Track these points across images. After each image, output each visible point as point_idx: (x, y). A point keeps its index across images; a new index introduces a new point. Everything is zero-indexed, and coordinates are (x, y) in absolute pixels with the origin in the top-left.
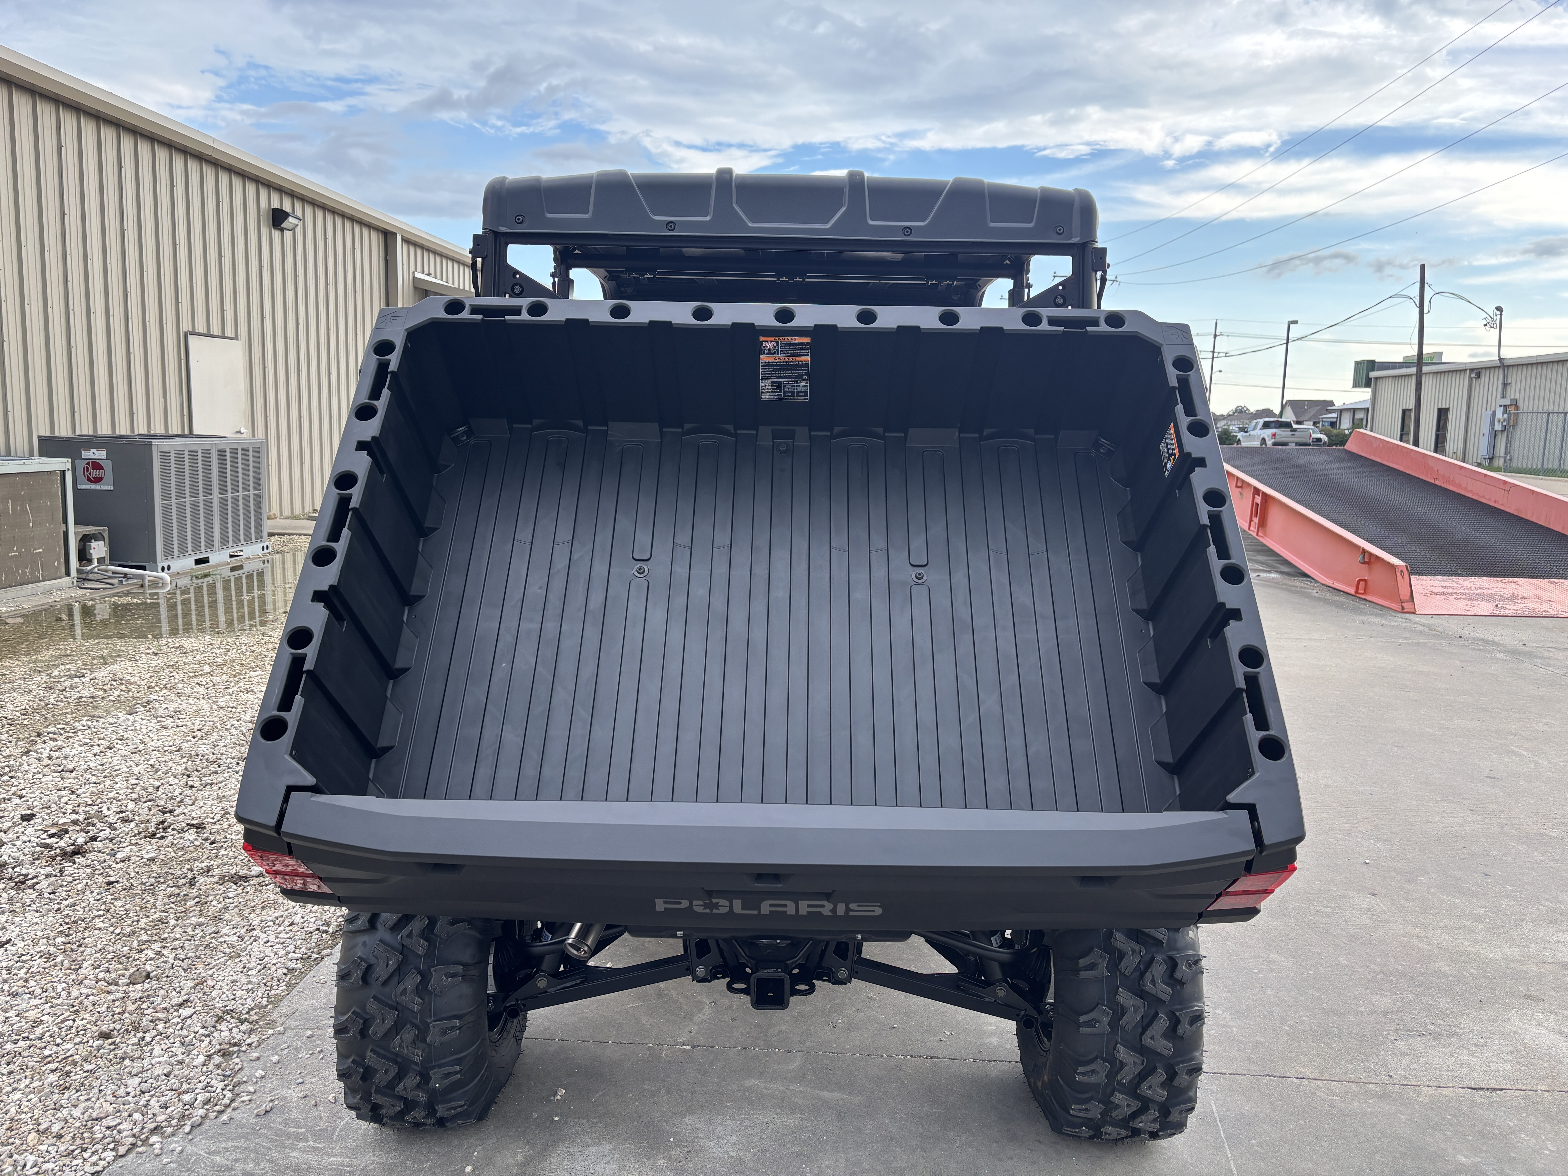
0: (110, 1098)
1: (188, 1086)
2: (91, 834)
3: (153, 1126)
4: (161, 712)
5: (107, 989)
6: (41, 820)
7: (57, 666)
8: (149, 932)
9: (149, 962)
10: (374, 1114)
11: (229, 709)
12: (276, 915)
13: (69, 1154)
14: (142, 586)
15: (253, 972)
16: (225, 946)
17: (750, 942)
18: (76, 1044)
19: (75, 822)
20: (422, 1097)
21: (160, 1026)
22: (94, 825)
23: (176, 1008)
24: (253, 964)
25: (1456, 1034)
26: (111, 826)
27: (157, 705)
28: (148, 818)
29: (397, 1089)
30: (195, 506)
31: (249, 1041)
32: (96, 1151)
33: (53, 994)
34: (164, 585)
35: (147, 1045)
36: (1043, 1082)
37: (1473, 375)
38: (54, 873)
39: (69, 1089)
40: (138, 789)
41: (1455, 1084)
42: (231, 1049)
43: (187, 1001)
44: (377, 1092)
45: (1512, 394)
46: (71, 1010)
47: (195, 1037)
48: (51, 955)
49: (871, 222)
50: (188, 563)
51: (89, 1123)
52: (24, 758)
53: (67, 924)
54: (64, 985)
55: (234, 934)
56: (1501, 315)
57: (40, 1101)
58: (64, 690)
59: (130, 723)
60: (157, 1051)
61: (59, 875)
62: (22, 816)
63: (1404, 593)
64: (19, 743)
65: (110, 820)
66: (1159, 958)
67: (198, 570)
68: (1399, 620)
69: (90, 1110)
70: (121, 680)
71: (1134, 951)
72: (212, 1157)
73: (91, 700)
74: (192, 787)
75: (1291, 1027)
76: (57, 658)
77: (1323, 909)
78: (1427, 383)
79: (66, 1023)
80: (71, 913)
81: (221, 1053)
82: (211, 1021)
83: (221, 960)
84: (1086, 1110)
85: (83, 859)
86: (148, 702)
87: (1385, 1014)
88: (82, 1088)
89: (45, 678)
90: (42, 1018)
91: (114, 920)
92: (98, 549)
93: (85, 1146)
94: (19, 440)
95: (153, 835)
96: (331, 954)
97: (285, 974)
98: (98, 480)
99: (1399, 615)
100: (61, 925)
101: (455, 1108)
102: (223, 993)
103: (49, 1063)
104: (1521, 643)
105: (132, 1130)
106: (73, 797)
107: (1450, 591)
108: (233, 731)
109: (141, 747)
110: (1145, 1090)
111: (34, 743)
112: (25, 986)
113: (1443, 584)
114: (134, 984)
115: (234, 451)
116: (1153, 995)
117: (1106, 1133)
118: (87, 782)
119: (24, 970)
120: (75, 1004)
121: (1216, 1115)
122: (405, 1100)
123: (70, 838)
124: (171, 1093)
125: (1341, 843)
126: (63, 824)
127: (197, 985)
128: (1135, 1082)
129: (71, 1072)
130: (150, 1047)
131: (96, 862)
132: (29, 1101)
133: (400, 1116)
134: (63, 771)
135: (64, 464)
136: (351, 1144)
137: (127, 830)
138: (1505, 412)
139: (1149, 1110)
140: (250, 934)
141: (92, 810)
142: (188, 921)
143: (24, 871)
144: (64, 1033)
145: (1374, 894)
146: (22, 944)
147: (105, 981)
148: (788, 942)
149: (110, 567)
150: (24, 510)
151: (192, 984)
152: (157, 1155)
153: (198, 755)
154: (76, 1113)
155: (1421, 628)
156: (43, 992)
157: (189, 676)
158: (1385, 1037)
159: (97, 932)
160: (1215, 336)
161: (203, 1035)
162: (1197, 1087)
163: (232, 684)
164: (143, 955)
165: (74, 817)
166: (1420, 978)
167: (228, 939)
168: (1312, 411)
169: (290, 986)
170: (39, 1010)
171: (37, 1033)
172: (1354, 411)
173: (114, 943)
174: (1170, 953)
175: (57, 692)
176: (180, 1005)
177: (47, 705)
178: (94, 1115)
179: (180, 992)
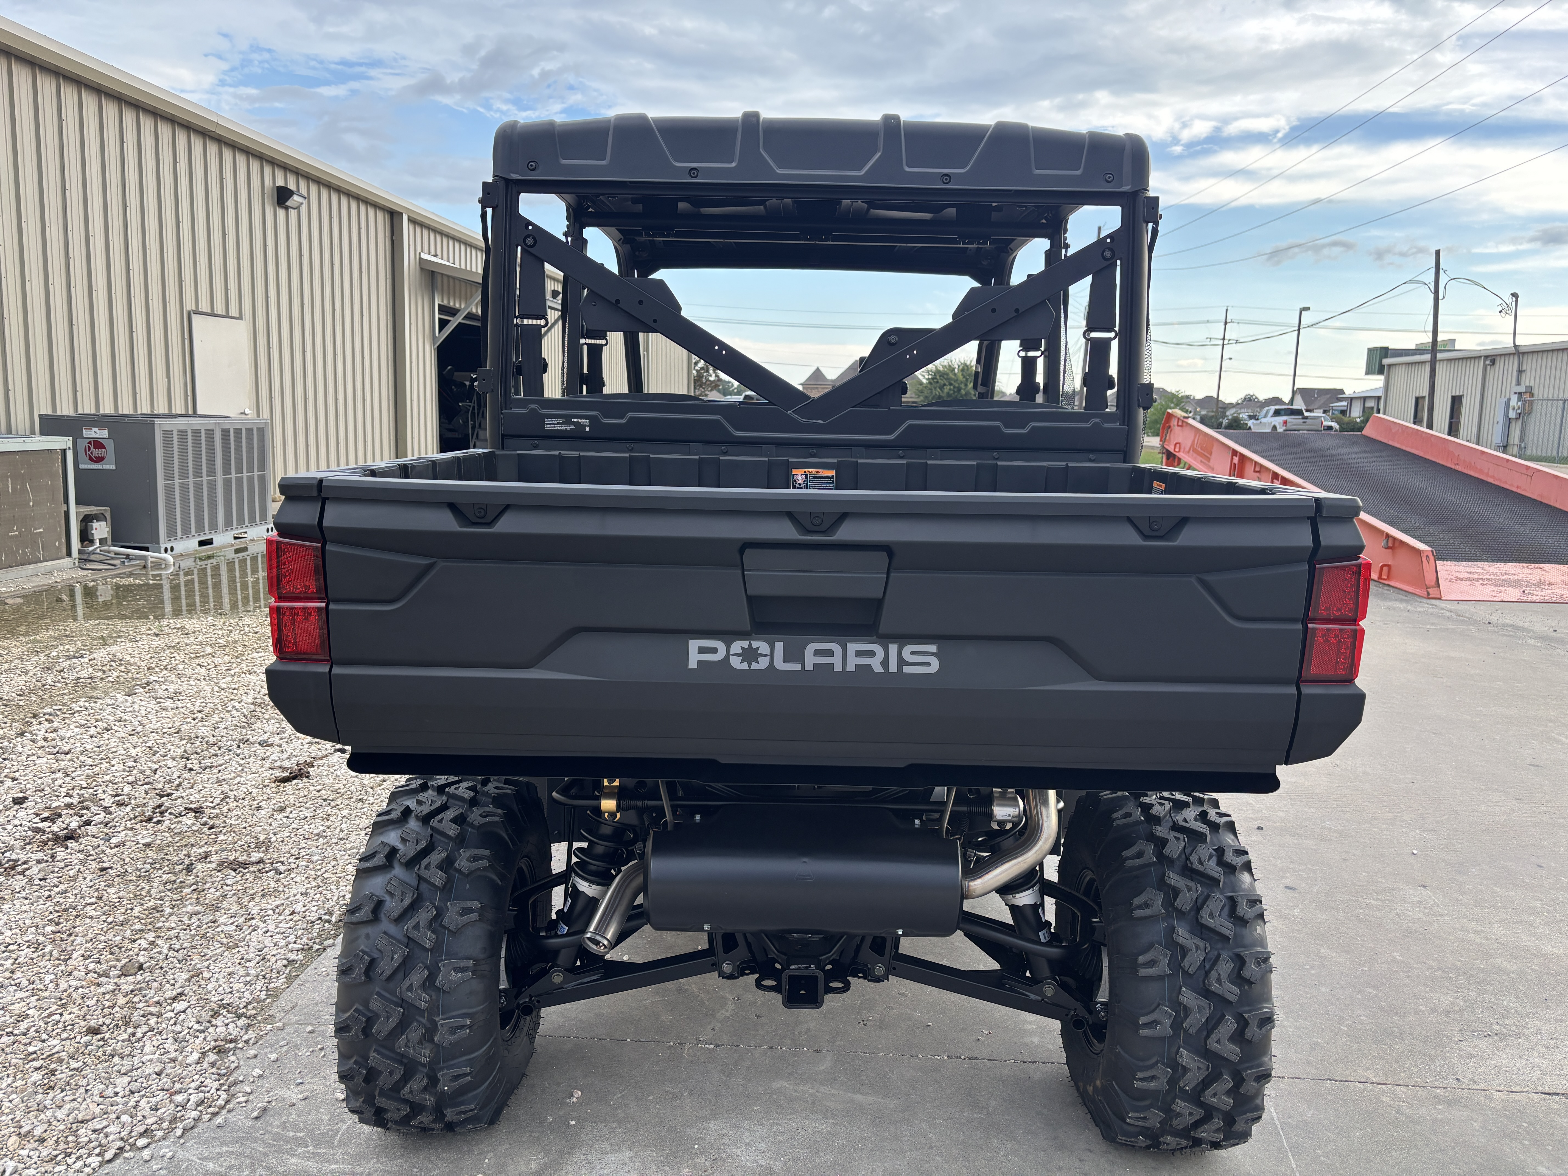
0: (97, 1099)
1: (181, 1086)
2: (84, 819)
3: (142, 1129)
4: (161, 693)
5: (97, 981)
6: (33, 803)
7: (56, 647)
8: (143, 921)
9: (142, 953)
10: (378, 1119)
11: (231, 691)
12: (277, 903)
13: (52, 1160)
14: (145, 567)
15: (252, 964)
16: (223, 935)
17: (779, 937)
18: (63, 1040)
19: (69, 806)
20: (429, 1100)
21: (153, 1021)
22: (88, 809)
23: (169, 1001)
24: (252, 955)
25: (1524, 1034)
26: (106, 810)
27: (157, 686)
28: (145, 801)
29: (402, 1092)
30: (198, 486)
31: (246, 1037)
32: (81, 1156)
33: (40, 986)
34: (167, 566)
35: (138, 1041)
36: (1095, 1087)
37: (1488, 362)
38: (45, 858)
39: (53, 1089)
40: (135, 772)
41: (1527, 1089)
42: (227, 1046)
43: (181, 994)
44: (381, 1095)
45: (1527, 381)
46: (59, 1003)
47: (188, 1033)
48: (39, 944)
49: (907, 169)
50: (192, 544)
51: (74, 1126)
52: (19, 739)
53: (58, 912)
54: (53, 977)
55: (232, 923)
56: (1517, 301)
57: (23, 1102)
58: (62, 671)
59: (128, 704)
60: (148, 1049)
61: (50, 860)
62: (14, 799)
63: (1430, 578)
64: (14, 724)
65: (105, 804)
66: (1225, 955)
67: (201, 552)
68: (1425, 606)
69: (76, 1112)
70: (121, 660)
71: (1198, 948)
72: (205, 1163)
73: (89, 681)
74: (191, 769)
75: (1349, 1027)
76: (56, 639)
77: (1373, 902)
78: (1440, 369)
79: (53, 1018)
80: (61, 900)
81: (216, 1050)
82: (205, 1015)
83: (217, 951)
84: (1145, 1118)
85: (76, 844)
86: (148, 684)
87: (1447, 1013)
88: (68, 1088)
89: (43, 658)
90: (28, 1012)
91: (106, 908)
92: (100, 530)
93: (69, 1151)
94: (20, 417)
95: (150, 819)
96: (333, 945)
97: (285, 966)
98: (99, 460)
99: (1425, 601)
100: (51, 913)
101: (464, 1112)
102: (220, 986)
103: (34, 1060)
104: (1551, 630)
105: (120, 1133)
106: (68, 779)
107: (1476, 576)
108: (234, 712)
109: (139, 729)
110: (1208, 1097)
111: (30, 724)
112: (10, 978)
113: (1468, 570)
114: (126, 976)
115: (238, 432)
116: (1219, 995)
117: (1164, 1143)
118: (83, 764)
119: (11, 961)
120: (63, 997)
121: (1277, 1122)
122: (411, 1104)
123: (63, 822)
124: (162, 1093)
125: (1385, 832)
126: (56, 808)
127: (192, 977)
128: (1198, 1089)
129: (56, 1070)
130: (141, 1044)
131: (89, 847)
132: (10, 1101)
133: (405, 1121)
134: (58, 752)
135: (63, 442)
136: (353, 1150)
137: (122, 814)
138: (1519, 400)
139: (1213, 1118)
140: (249, 924)
141: (87, 793)
142: (184, 910)
143: (14, 857)
144: (50, 1028)
145: (1425, 887)
146: (9, 933)
147: (95, 972)
148: (821, 936)
149: (113, 548)
150: (24, 490)
151: (187, 977)
152: (146, 1162)
153: (197, 737)
154: (60, 1114)
155: (1448, 614)
156: (30, 984)
157: (190, 657)
158: (1449, 1038)
159: (88, 920)
160: (1226, 323)
161: (198, 1031)
162: (1263, 1095)
163: (234, 665)
164: (136, 945)
165: (68, 800)
166: (1481, 975)
167: (225, 928)
168: (1322, 400)
169: (290, 979)
170: (24, 1004)
171: (22, 1028)
172: (1365, 399)
173: (106, 932)
174: (1237, 950)
175: (55, 673)
176: (174, 999)
177: (43, 686)
178: (80, 1118)
179: (174, 985)
